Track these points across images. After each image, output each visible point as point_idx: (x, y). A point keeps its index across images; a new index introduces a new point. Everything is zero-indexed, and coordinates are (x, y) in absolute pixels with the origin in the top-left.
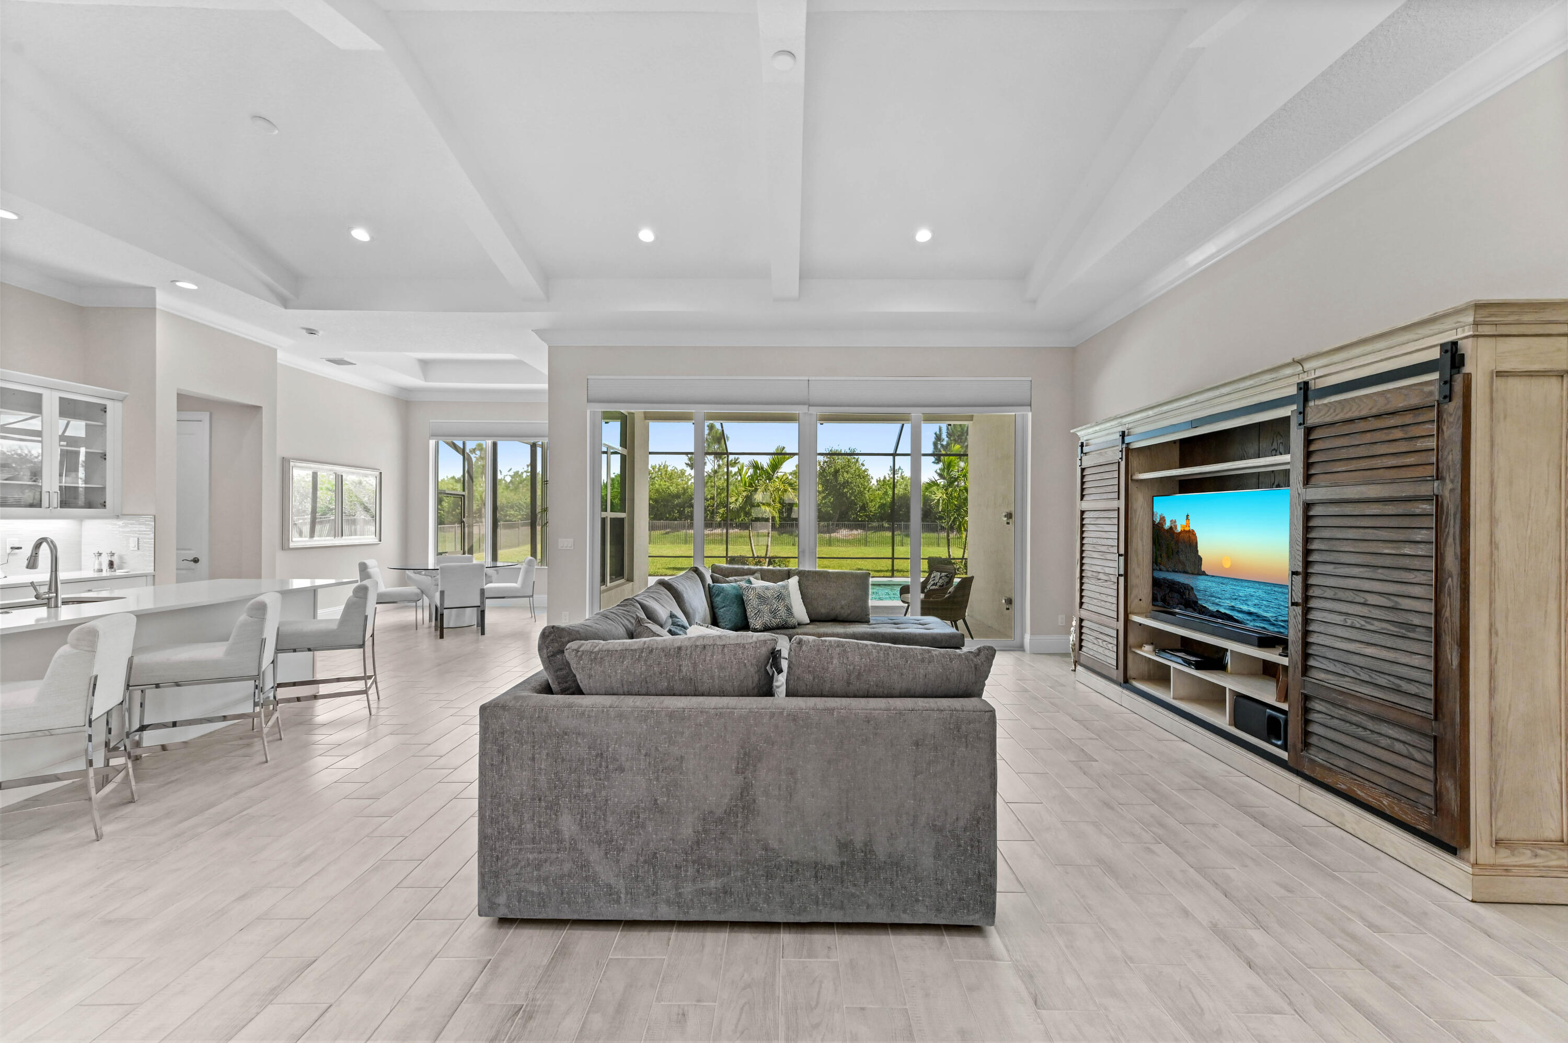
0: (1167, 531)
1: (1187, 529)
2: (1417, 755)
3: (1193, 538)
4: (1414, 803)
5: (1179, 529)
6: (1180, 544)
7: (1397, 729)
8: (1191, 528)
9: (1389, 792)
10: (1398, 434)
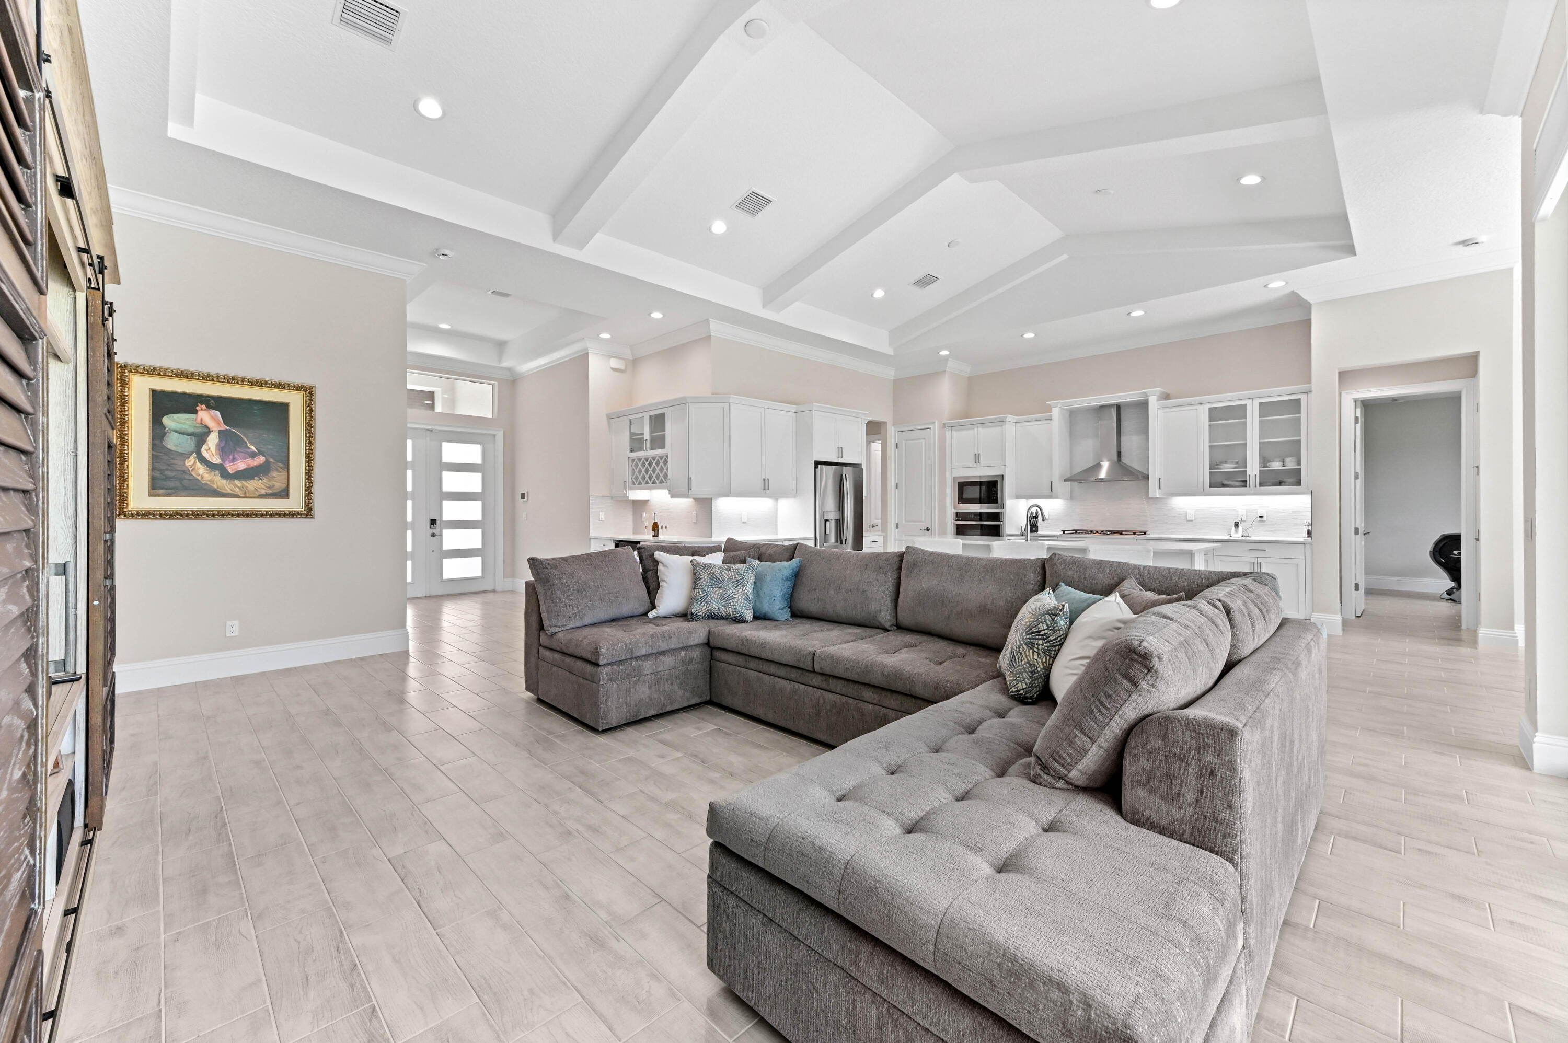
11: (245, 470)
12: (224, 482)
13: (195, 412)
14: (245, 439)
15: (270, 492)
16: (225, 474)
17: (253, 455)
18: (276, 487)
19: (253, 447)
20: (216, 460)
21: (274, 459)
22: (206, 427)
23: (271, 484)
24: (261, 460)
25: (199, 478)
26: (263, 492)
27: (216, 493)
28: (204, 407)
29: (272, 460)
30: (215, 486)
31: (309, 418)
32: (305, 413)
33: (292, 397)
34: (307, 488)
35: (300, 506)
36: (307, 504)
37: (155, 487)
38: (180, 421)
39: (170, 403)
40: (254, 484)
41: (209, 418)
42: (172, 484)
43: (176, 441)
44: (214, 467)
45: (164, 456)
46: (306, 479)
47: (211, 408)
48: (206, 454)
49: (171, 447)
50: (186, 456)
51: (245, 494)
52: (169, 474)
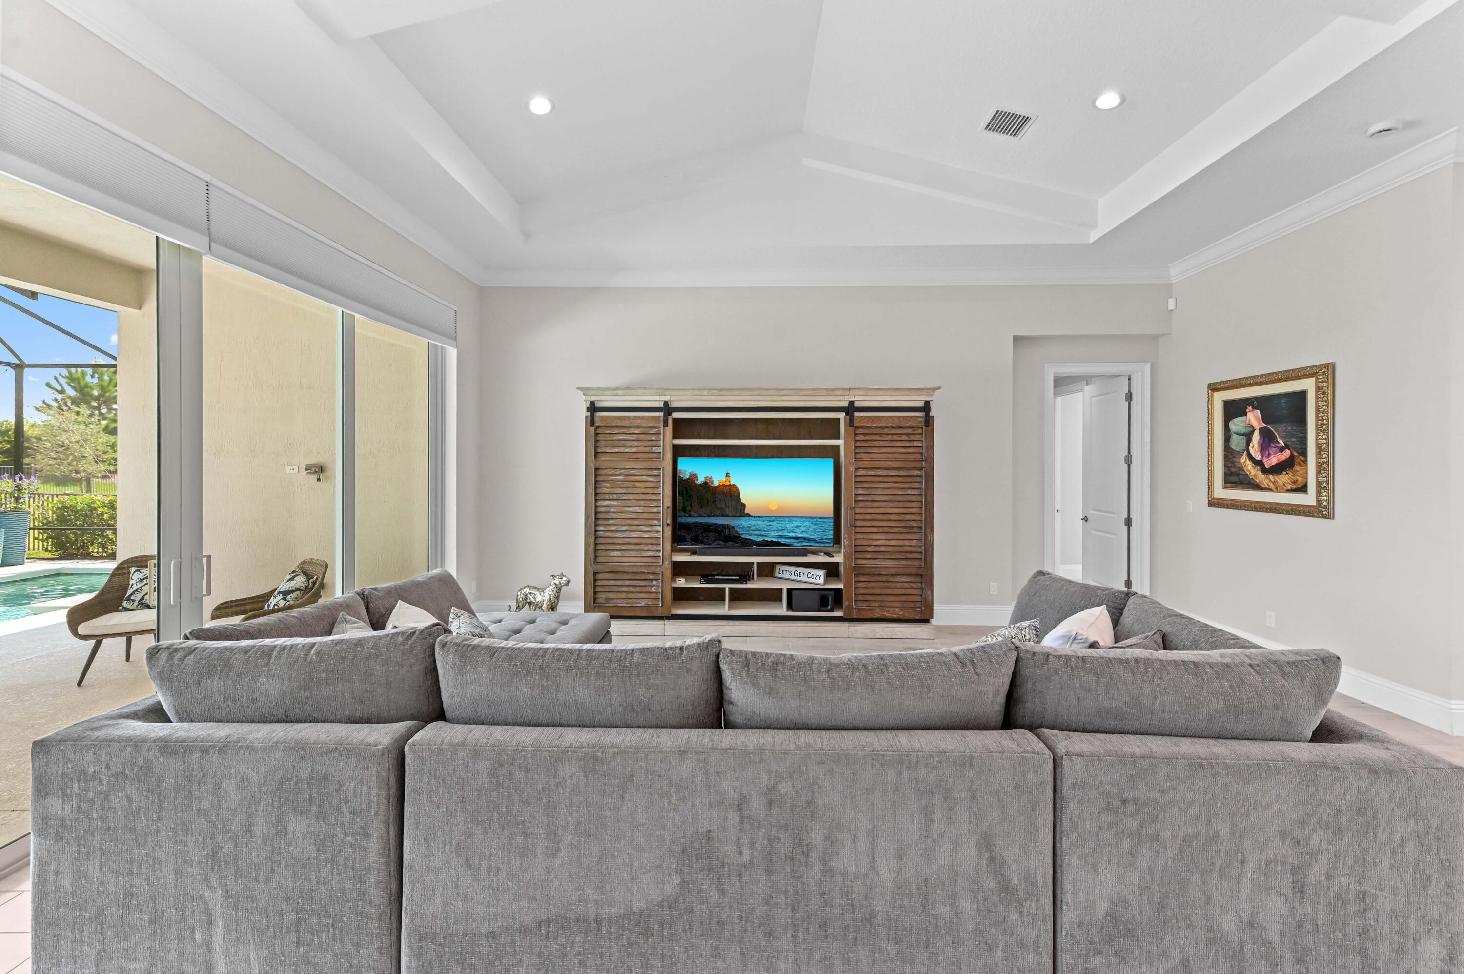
0: (701, 485)
1: (727, 483)
2: (914, 586)
3: (735, 490)
4: (914, 608)
5: (716, 483)
6: (717, 495)
7: (905, 577)
8: (732, 482)
9: (903, 608)
10: (904, 437)
11: (1277, 464)
12: (1263, 476)
13: (1245, 414)
14: (1276, 434)
15: (1294, 487)
16: (1264, 471)
17: (1282, 450)
18: (1299, 482)
19: (1281, 441)
20: (1258, 457)
21: (1297, 452)
22: (1252, 426)
23: (1295, 478)
24: (1287, 454)
25: (1248, 473)
26: (1289, 487)
27: (1257, 487)
28: (1250, 408)
29: (1295, 454)
30: (1257, 481)
31: (1321, 404)
32: (1317, 398)
33: (1308, 385)
34: (1319, 483)
35: (1314, 503)
36: (1319, 502)
37: (1226, 481)
38: (1238, 424)
39: (1233, 409)
40: (1283, 479)
41: (1254, 418)
42: (1234, 479)
43: (1237, 442)
44: (1257, 463)
45: (1230, 455)
46: (1318, 473)
47: (1254, 408)
48: (1252, 452)
49: (1233, 447)
50: (1240, 454)
51: (1277, 489)
52: (1233, 470)
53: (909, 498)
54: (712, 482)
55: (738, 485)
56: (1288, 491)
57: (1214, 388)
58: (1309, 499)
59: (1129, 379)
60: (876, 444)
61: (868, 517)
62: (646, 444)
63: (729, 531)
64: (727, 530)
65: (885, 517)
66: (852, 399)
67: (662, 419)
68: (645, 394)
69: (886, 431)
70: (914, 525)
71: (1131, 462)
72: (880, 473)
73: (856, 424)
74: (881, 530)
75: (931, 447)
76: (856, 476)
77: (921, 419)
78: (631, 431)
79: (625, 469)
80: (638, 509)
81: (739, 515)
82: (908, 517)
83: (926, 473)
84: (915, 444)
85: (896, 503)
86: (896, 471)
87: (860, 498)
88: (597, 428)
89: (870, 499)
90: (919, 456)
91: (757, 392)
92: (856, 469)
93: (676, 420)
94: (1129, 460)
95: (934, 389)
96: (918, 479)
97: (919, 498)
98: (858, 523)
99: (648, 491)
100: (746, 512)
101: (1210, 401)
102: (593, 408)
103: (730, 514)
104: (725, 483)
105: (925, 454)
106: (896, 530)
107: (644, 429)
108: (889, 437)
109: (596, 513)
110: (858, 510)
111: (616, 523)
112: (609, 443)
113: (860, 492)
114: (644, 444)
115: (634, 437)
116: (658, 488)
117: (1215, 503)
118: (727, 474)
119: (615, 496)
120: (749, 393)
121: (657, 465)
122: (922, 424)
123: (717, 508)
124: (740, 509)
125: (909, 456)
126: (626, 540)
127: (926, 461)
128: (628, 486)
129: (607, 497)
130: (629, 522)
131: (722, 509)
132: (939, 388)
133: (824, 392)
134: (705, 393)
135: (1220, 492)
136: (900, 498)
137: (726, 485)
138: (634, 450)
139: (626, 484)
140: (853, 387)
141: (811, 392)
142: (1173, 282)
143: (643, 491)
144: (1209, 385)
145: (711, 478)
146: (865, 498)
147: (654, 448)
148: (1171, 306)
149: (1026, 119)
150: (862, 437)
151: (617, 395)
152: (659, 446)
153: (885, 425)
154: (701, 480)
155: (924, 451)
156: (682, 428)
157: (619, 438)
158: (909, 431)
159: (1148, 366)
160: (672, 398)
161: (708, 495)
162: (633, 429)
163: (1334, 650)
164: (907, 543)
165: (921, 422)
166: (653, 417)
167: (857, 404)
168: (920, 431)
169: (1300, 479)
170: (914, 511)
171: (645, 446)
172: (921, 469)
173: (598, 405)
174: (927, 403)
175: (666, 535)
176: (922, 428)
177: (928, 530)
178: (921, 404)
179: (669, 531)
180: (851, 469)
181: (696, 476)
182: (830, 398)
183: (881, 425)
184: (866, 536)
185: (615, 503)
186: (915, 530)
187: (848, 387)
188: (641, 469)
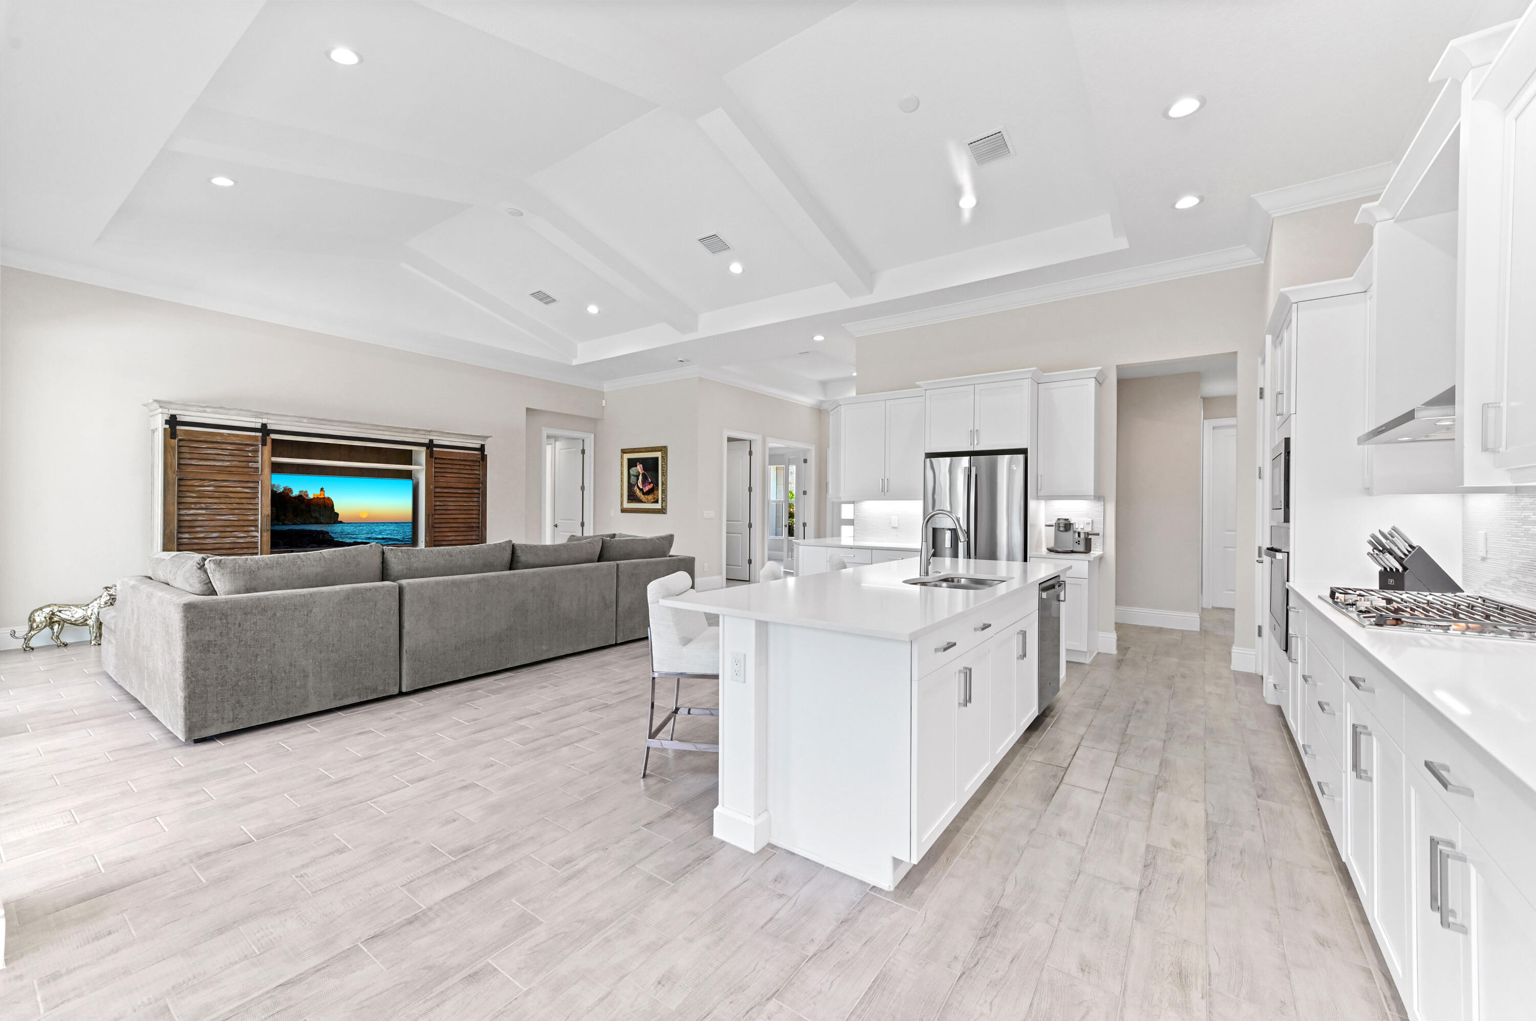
0: (295, 498)
1: (322, 496)
3: (329, 502)
5: (311, 496)
6: (312, 506)
8: (326, 496)
10: (468, 467)
16: (644, 494)
17: (650, 483)
20: (641, 487)
26: (652, 501)
31: (663, 463)
32: (662, 461)
33: (658, 454)
34: (662, 498)
35: (661, 508)
36: (662, 507)
37: (629, 499)
38: (633, 471)
39: (632, 463)
40: (650, 497)
41: (639, 468)
42: (632, 498)
43: (633, 479)
44: (641, 490)
45: (630, 486)
46: (662, 494)
47: (640, 463)
48: (639, 484)
49: (631, 482)
50: (634, 485)
51: (648, 502)
52: (631, 493)
53: (471, 508)
54: (307, 495)
55: (332, 498)
56: (652, 503)
57: (624, 451)
58: (658, 506)
59: (583, 441)
60: (449, 470)
61: (443, 521)
62: (241, 460)
63: (323, 536)
64: (321, 536)
65: (455, 521)
66: (432, 438)
67: (260, 438)
68: (238, 415)
69: (456, 462)
70: (474, 525)
71: (584, 490)
72: (452, 491)
73: (435, 456)
74: (452, 529)
75: (485, 475)
76: (435, 492)
77: (479, 456)
78: (224, 446)
79: (216, 480)
80: (231, 517)
81: (332, 522)
82: (470, 521)
83: (482, 491)
84: (475, 472)
85: (463, 511)
86: (462, 490)
87: (437, 508)
88: (180, 440)
89: (445, 508)
90: (478, 480)
91: (353, 425)
92: (435, 488)
93: (274, 440)
94: (583, 488)
95: (488, 437)
96: (477, 496)
97: (477, 508)
98: (436, 525)
99: (243, 501)
100: (339, 519)
101: (622, 458)
102: (173, 422)
103: (324, 522)
104: (320, 497)
105: (481, 479)
106: (462, 529)
107: (238, 446)
108: (458, 467)
109: (179, 521)
110: (436, 516)
111: (204, 530)
112: (196, 456)
113: (438, 503)
114: (238, 459)
115: (227, 453)
116: (255, 498)
117: (624, 511)
118: (322, 489)
119: (203, 506)
120: (349, 425)
121: (255, 479)
122: (480, 460)
123: (312, 517)
124: (334, 518)
125: (471, 480)
126: (217, 546)
127: (482, 483)
128: (220, 496)
129: (193, 506)
130: (220, 529)
131: (316, 518)
132: (491, 437)
133: (411, 431)
134: (305, 420)
135: (627, 505)
136: (465, 508)
137: (321, 498)
138: (228, 464)
139: (217, 494)
140: (433, 430)
141: (400, 430)
142: (605, 391)
143: (237, 501)
144: (622, 450)
145: (306, 492)
146: (442, 508)
147: (250, 464)
148: (604, 405)
149: (554, 300)
150: (440, 466)
151: (205, 412)
152: (257, 462)
153: (455, 458)
154: (295, 493)
155: (481, 477)
156: (280, 447)
157: (208, 452)
158: (471, 463)
159: (593, 436)
160: (270, 421)
161: (303, 506)
162: (225, 445)
163: (672, 533)
164: (469, 537)
165: (479, 458)
166: (250, 436)
167: (435, 442)
168: (478, 464)
169: (656, 497)
170: (474, 516)
171: (240, 461)
172: (479, 489)
173: (179, 419)
174: (483, 446)
175: (265, 539)
176: (480, 462)
177: (483, 529)
178: (478, 446)
179: (267, 536)
180: (431, 487)
181: (290, 490)
182: (415, 436)
183: (452, 458)
184: (441, 534)
185: (204, 512)
186: (475, 529)
187: (430, 429)
188: (234, 481)
